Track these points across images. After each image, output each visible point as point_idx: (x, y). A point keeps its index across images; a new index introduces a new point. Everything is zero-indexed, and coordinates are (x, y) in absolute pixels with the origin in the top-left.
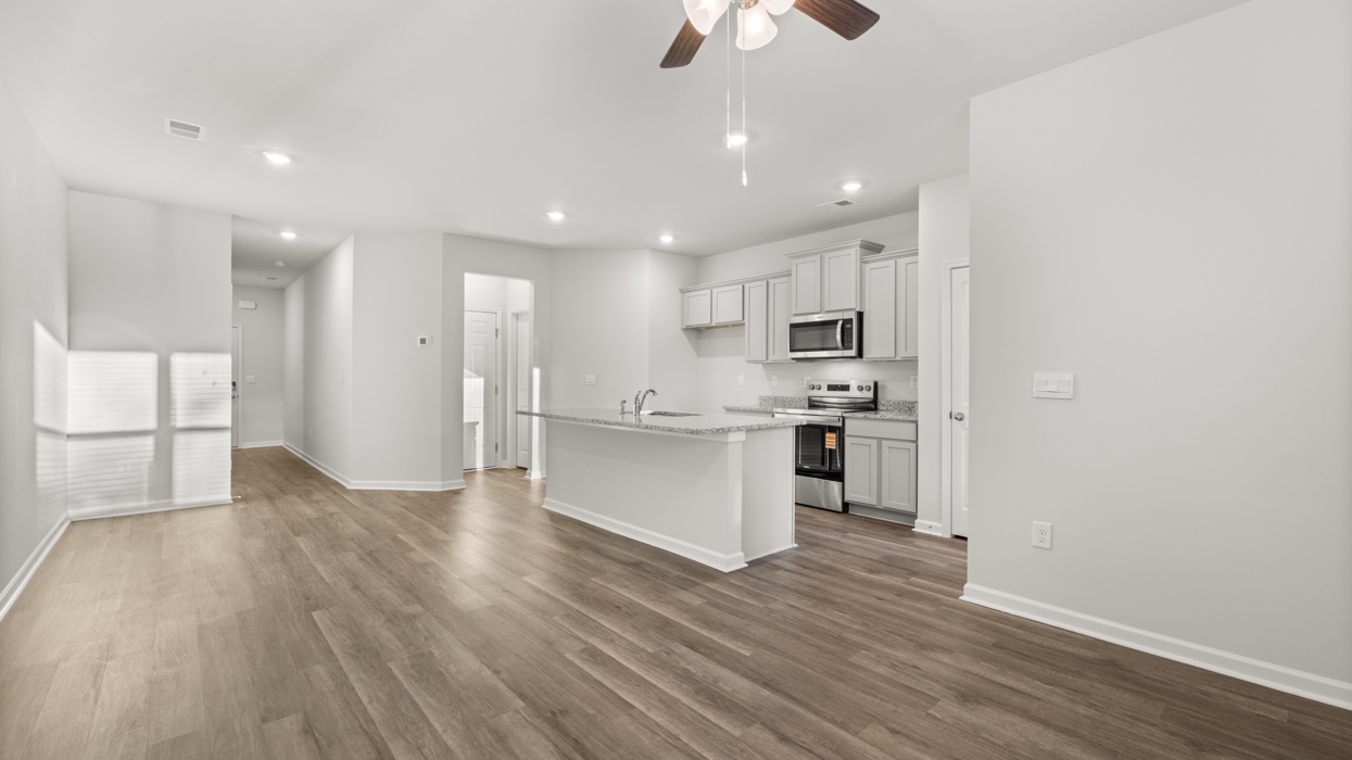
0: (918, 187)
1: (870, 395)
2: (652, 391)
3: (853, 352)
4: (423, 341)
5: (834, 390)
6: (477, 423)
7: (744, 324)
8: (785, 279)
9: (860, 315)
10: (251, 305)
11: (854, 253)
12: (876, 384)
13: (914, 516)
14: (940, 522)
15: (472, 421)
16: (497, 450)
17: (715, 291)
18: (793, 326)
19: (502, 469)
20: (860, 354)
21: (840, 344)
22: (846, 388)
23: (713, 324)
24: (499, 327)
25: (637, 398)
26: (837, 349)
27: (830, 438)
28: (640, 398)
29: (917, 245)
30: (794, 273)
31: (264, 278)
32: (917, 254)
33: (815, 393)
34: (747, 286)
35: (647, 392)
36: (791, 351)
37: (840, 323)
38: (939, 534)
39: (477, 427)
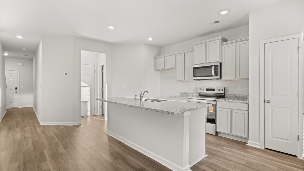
0: (249, 14)
1: (223, 92)
2: (147, 91)
3: (219, 77)
4: (66, 74)
5: (209, 90)
6: (88, 101)
7: (176, 69)
8: (191, 52)
9: (221, 64)
10: (22, 64)
11: (219, 42)
12: (225, 88)
13: (247, 139)
14: (260, 143)
15: (87, 101)
16: (95, 109)
17: (166, 58)
18: (194, 68)
19: (96, 116)
20: (221, 78)
21: (213, 74)
22: (213, 90)
23: (165, 69)
24: (96, 70)
25: (141, 95)
26: (212, 76)
27: (211, 108)
28: (142, 94)
29: (249, 37)
30: (195, 50)
31: (24, 55)
32: (248, 40)
33: (202, 91)
34: (177, 55)
35: (145, 92)
36: (194, 77)
37: (213, 67)
38: (259, 147)
39: (88, 102)
